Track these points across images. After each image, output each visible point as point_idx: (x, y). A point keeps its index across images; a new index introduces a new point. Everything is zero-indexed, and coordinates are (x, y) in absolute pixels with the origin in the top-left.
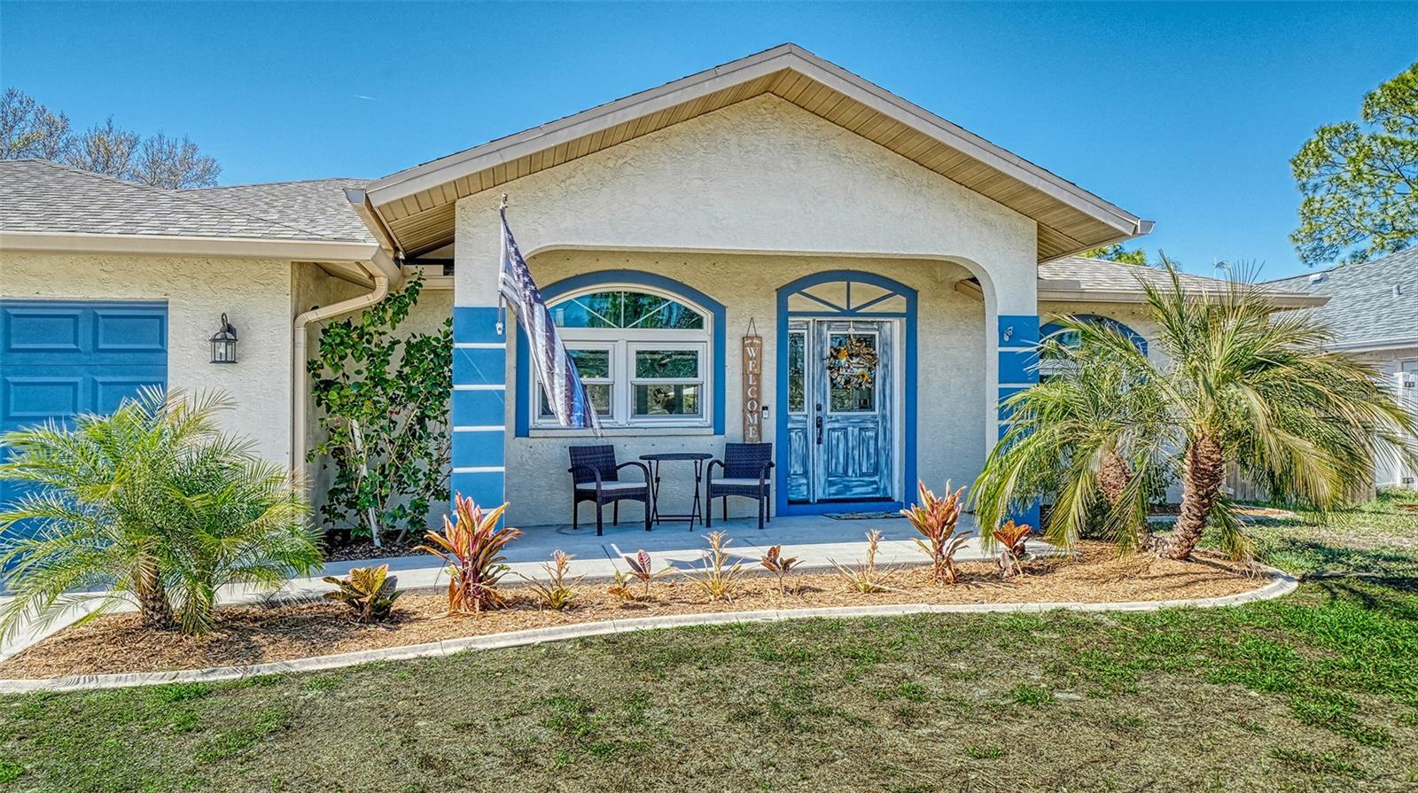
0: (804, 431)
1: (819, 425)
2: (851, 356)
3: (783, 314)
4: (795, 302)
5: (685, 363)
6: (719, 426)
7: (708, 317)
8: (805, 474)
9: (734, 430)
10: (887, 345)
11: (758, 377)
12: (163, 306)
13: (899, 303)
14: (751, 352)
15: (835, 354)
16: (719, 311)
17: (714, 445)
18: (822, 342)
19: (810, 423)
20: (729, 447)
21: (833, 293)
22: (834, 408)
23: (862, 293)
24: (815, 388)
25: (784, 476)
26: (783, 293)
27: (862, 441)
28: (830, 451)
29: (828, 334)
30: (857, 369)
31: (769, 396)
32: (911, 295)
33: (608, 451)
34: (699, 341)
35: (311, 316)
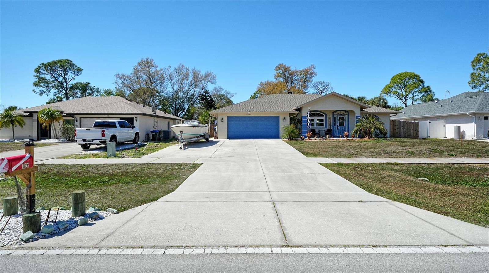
0: (336, 128)
1: (338, 127)
2: (341, 119)
3: (333, 115)
4: (335, 113)
5: (322, 120)
6: (326, 127)
7: (325, 115)
8: (336, 133)
9: (328, 128)
10: (346, 118)
11: (330, 122)
12: (279, 116)
13: (347, 113)
14: (330, 119)
15: (339, 119)
16: (326, 115)
17: (326, 129)
18: (338, 118)
19: (336, 127)
20: (327, 130)
21: (339, 112)
22: (339, 125)
23: (342, 112)
24: (337, 123)
25: (333, 133)
26: (333, 113)
27: (343, 129)
28: (339, 130)
29: (339, 117)
30: (342, 121)
31: (332, 124)
32: (348, 112)
33: (314, 130)
34: (323, 118)
35: (290, 117)
